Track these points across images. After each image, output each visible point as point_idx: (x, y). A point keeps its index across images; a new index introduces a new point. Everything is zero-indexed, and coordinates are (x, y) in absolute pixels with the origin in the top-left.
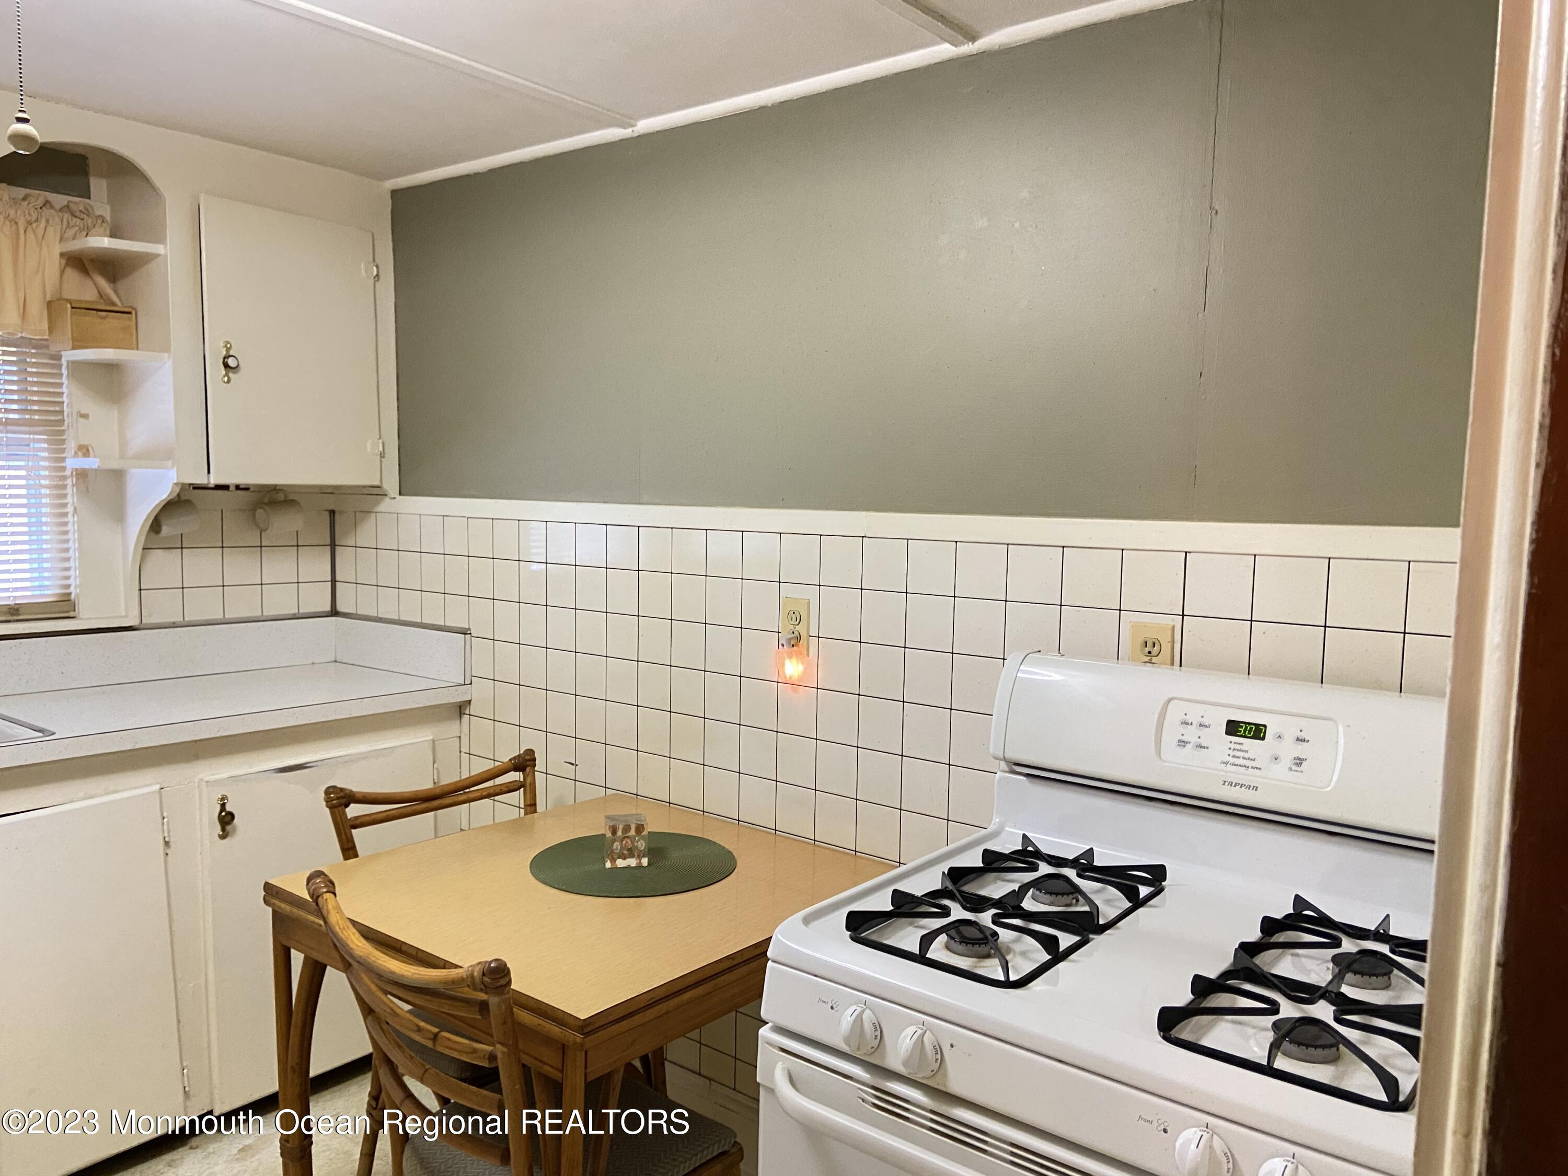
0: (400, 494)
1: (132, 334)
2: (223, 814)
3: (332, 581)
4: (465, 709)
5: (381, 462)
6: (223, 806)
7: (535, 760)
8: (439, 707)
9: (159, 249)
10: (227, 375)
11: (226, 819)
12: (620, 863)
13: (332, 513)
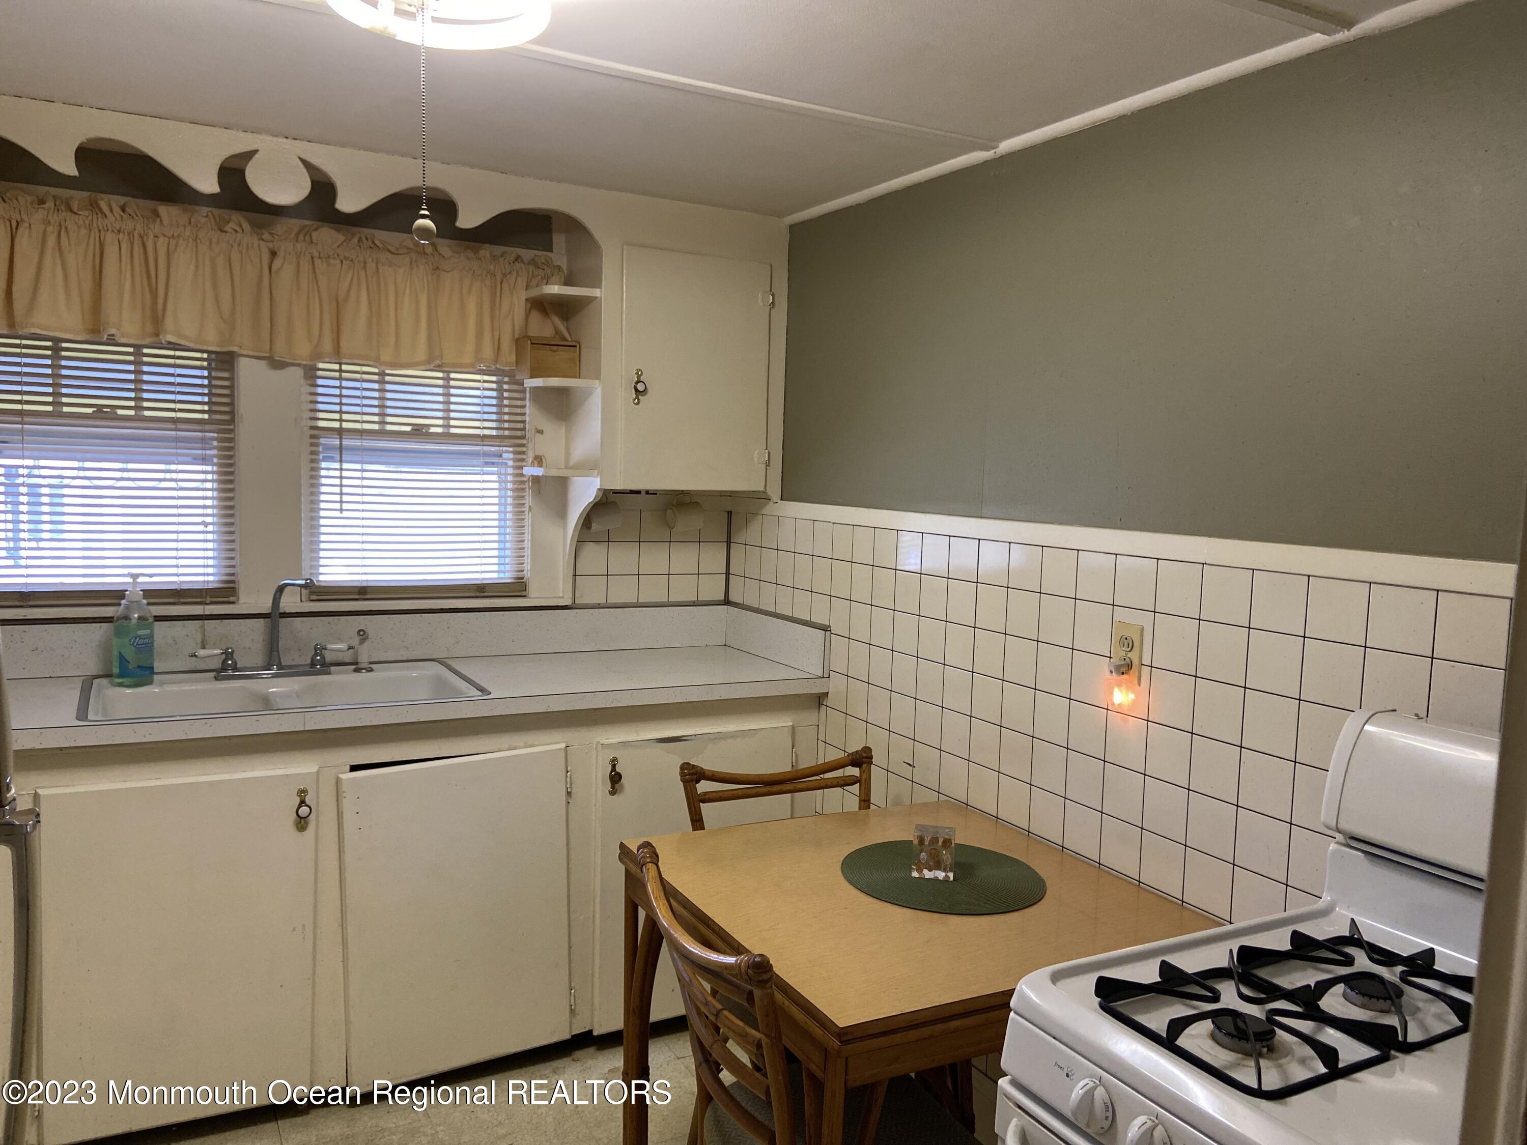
0: (782, 499)
1: (575, 363)
2: (613, 773)
3: (726, 574)
4: (823, 701)
5: (766, 469)
6: (614, 766)
7: (871, 757)
8: (799, 697)
9: (596, 293)
10: (637, 398)
11: (615, 778)
12: (928, 874)
13: (730, 513)
